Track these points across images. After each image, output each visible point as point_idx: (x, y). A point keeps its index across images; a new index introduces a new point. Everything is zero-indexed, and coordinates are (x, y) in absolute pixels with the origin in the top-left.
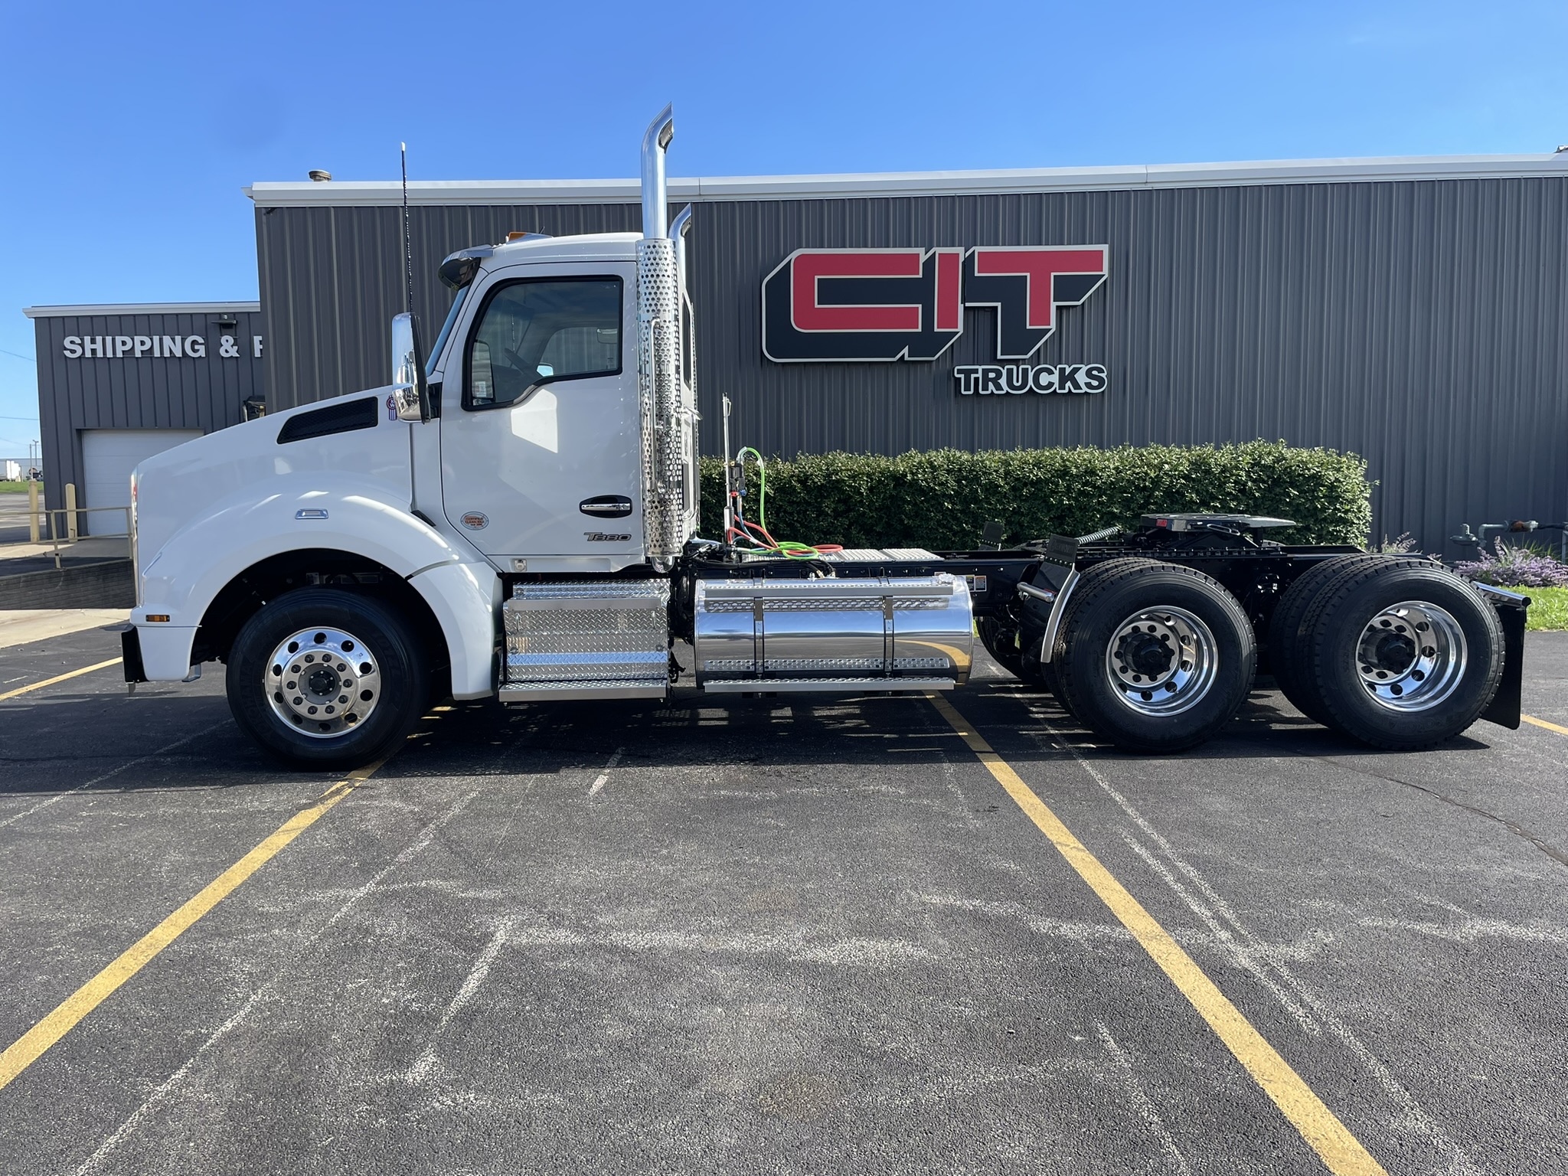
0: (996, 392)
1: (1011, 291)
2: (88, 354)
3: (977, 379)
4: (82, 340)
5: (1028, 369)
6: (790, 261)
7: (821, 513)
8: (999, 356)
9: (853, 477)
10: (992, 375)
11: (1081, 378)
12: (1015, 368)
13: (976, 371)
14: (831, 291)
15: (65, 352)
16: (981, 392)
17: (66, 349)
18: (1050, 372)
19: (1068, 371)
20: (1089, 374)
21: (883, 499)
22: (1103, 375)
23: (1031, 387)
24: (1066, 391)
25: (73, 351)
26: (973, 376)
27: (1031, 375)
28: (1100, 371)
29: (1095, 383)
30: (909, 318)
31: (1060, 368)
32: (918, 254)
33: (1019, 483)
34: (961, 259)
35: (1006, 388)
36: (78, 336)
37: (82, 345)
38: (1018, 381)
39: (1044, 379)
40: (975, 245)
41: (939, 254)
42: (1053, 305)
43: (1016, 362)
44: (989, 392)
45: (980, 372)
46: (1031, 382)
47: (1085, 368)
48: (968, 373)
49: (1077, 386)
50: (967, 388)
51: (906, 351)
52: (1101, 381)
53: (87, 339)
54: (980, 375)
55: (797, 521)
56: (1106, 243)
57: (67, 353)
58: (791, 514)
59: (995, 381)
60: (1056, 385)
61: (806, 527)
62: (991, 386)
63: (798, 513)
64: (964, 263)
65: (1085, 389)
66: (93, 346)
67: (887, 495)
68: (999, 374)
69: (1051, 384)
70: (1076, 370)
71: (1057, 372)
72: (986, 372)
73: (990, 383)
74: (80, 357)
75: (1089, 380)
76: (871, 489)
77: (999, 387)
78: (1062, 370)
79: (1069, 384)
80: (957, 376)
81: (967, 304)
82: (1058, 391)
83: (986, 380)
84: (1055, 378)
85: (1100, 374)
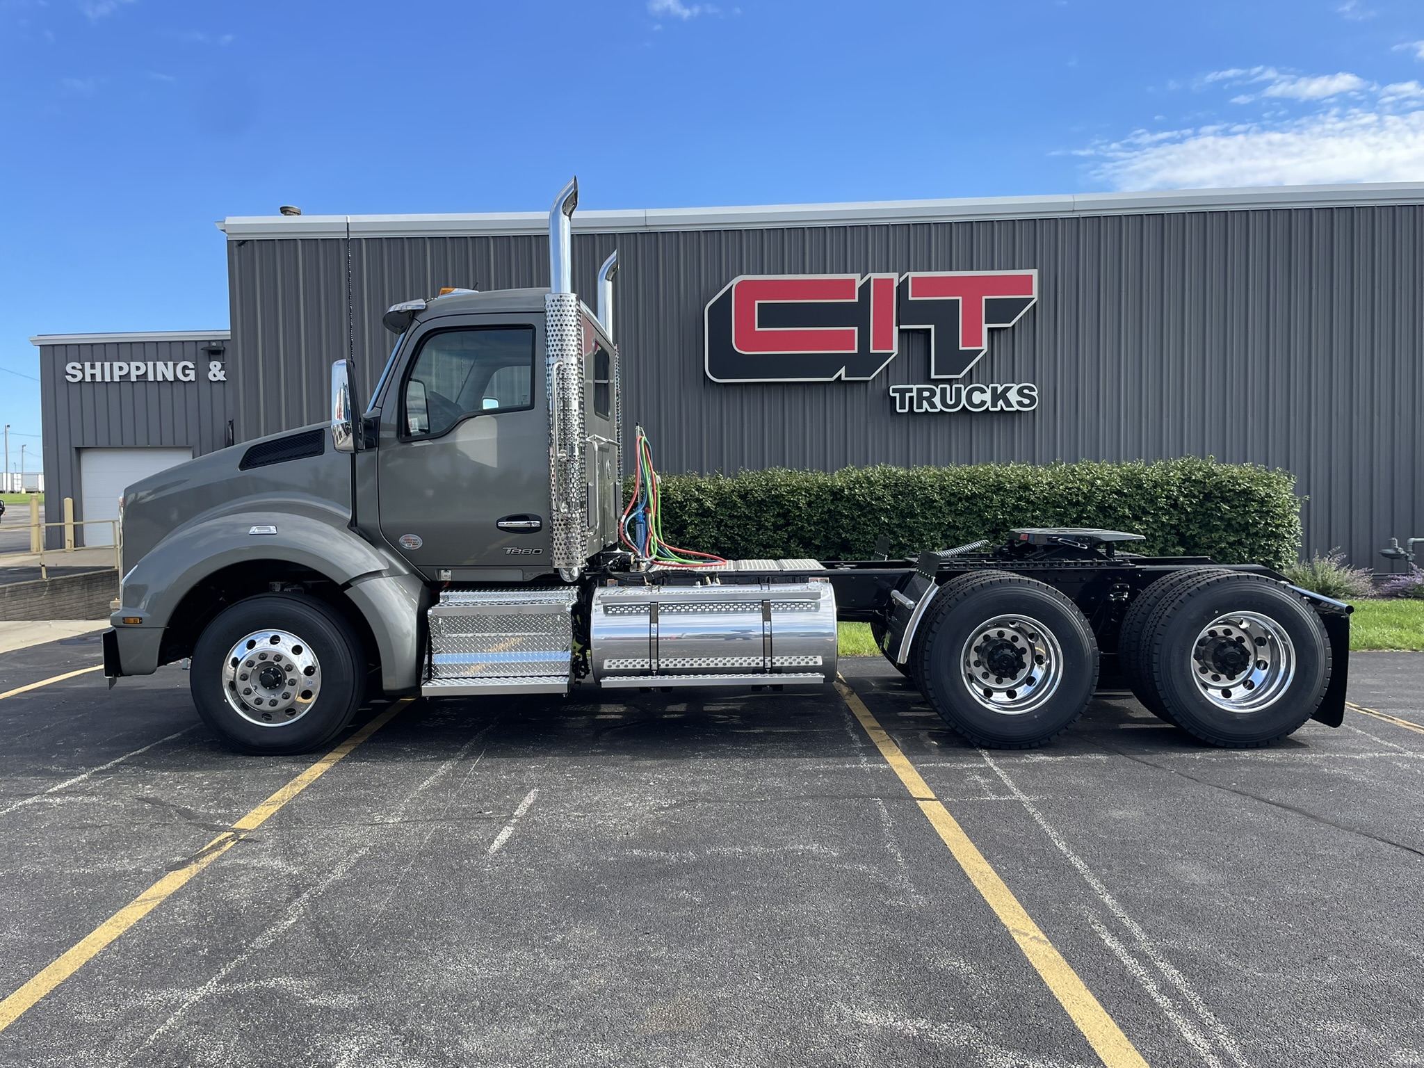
0: (930, 410)
2: (88, 379)
4: (83, 365)
6: (732, 287)
7: (761, 526)
8: (933, 376)
9: (792, 492)
14: (771, 315)
15: (67, 376)
17: (68, 374)
19: (1000, 390)
20: (1020, 392)
21: (821, 513)
25: (74, 376)
27: (964, 394)
32: (854, 280)
33: (953, 498)
35: (940, 407)
36: (79, 362)
37: (82, 370)
40: (909, 271)
41: (874, 280)
43: (950, 382)
45: (915, 391)
46: (964, 401)
49: (1009, 404)
52: (1032, 399)
53: (87, 365)
55: (737, 534)
56: (1035, 268)
57: (69, 378)
58: (732, 528)
59: (929, 400)
61: (746, 540)
62: (925, 404)
63: (739, 527)
64: (898, 288)
65: (1016, 407)
66: (93, 372)
67: (825, 510)
68: (933, 394)
71: (989, 391)
73: (924, 402)
74: (80, 382)
75: (1021, 399)
76: (809, 504)
83: (920, 398)
85: (1031, 393)
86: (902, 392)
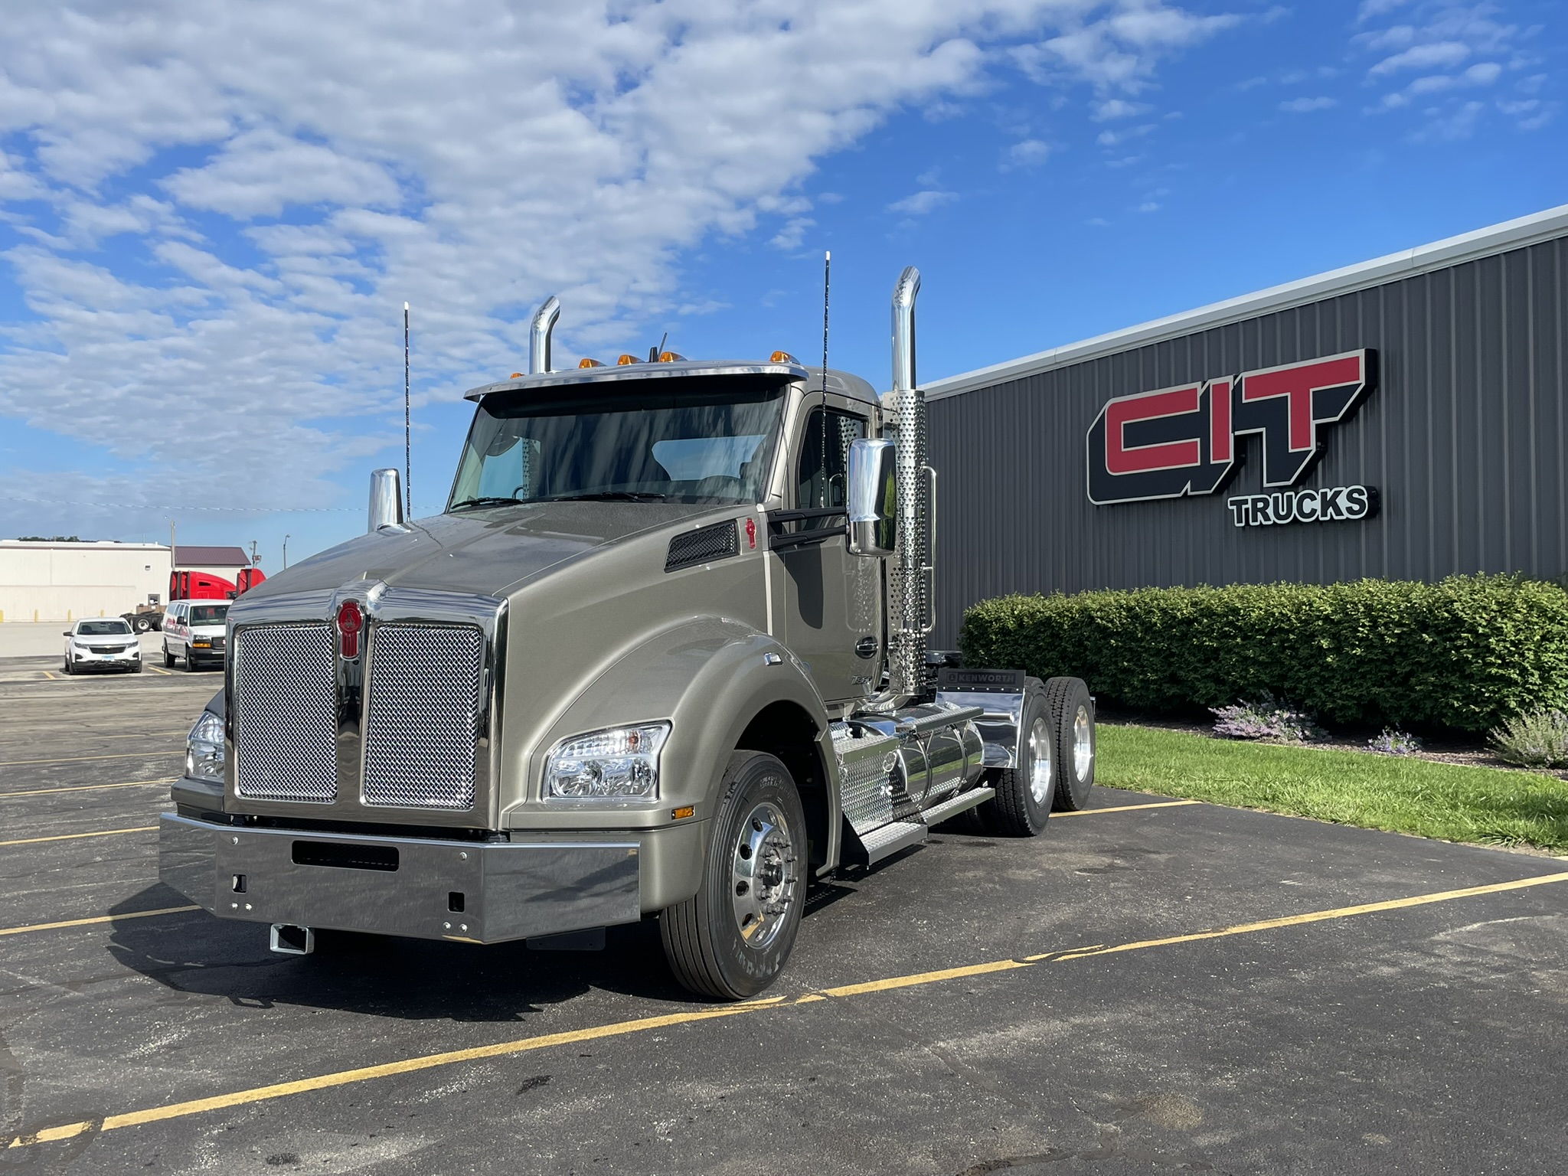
0: (1264, 523)
1: (1272, 414)
3: (1247, 510)
6: (1105, 412)
8: (1265, 485)
10: (1260, 505)
11: (1343, 502)
13: (1246, 502)
14: (1135, 434)
16: (1252, 524)
18: (1313, 498)
19: (1329, 495)
20: (1350, 498)
24: (1328, 518)
26: (1244, 507)
27: (1295, 502)
29: (1356, 507)
30: (1188, 453)
32: (1196, 389)
34: (1231, 388)
35: (1273, 517)
38: (1283, 510)
41: (1214, 385)
42: (1313, 423)
43: (1282, 489)
44: (1258, 523)
45: (1250, 502)
46: (1295, 511)
49: (1339, 512)
50: (1240, 521)
51: (1188, 486)
52: (1362, 504)
54: (1249, 506)
59: (1263, 511)
60: (1319, 512)
62: (1259, 515)
64: (1233, 391)
65: (1346, 515)
68: (1267, 505)
69: (1314, 511)
71: (1319, 498)
73: (1259, 513)
75: (1350, 505)
77: (1267, 518)
79: (1331, 510)
81: (1237, 433)
82: (1321, 519)
83: (1255, 510)
84: (1317, 504)
85: (1361, 497)
86: (1239, 504)
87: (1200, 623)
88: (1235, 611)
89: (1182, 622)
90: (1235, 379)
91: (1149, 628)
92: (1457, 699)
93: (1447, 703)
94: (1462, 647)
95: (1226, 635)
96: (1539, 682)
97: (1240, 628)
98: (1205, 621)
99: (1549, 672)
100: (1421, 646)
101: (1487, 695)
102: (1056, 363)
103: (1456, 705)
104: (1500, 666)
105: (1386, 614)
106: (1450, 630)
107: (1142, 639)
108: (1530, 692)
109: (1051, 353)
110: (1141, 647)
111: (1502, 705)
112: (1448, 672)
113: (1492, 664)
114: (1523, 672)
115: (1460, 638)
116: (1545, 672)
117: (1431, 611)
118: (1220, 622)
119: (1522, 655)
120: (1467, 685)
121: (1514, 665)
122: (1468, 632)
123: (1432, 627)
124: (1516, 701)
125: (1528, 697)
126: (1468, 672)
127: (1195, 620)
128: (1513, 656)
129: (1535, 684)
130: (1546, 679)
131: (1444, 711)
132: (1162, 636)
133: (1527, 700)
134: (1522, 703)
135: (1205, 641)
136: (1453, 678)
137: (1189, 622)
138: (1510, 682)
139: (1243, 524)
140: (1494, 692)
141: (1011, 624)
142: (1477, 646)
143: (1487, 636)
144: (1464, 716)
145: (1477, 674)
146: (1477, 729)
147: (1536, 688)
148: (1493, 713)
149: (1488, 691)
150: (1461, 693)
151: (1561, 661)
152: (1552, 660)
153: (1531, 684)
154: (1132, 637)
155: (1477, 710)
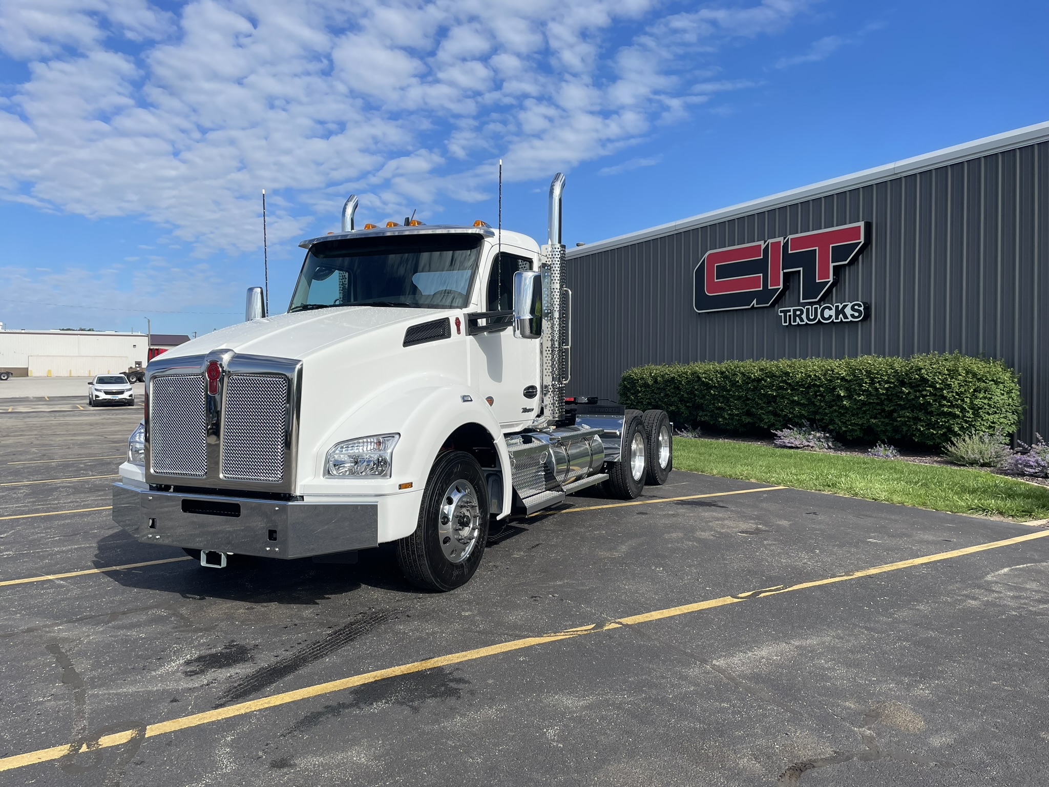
0: (800, 323)
1: (807, 259)
3: (790, 316)
5: (817, 307)
6: (705, 258)
8: (801, 301)
10: (798, 313)
11: (848, 311)
12: (810, 307)
13: (789, 311)
16: (793, 324)
18: (830, 309)
19: (840, 307)
20: (853, 309)
22: (862, 309)
23: (819, 319)
24: (839, 320)
26: (788, 314)
27: (819, 311)
28: (860, 306)
29: (856, 314)
30: (755, 282)
31: (836, 306)
32: (761, 245)
34: (782, 244)
35: (805, 320)
38: (812, 316)
39: (827, 313)
41: (771, 243)
42: (832, 265)
44: (797, 323)
45: (792, 311)
46: (819, 316)
47: (850, 305)
48: (785, 312)
50: (785, 322)
51: (755, 301)
52: (860, 312)
54: (791, 313)
59: (800, 316)
60: (834, 317)
64: (783, 246)
68: (802, 312)
69: (831, 316)
70: (845, 306)
72: (795, 311)
73: (797, 318)
75: (853, 313)
77: (802, 320)
78: (837, 307)
79: (841, 316)
80: (780, 314)
81: (785, 271)
82: (835, 321)
83: (795, 316)
84: (833, 313)
87: (765, 381)
88: (787, 374)
89: (754, 380)
90: (784, 239)
91: (734, 384)
92: (922, 426)
93: (916, 428)
94: (927, 395)
95: (782, 388)
96: (972, 416)
97: (790, 384)
98: (769, 380)
99: (978, 411)
100: (901, 395)
101: (941, 423)
102: (676, 230)
103: (922, 429)
104: (949, 407)
105: (879, 376)
106: (919, 386)
107: (730, 391)
108: (966, 422)
109: (673, 224)
110: (729, 395)
111: (950, 430)
112: (917, 410)
113: (944, 405)
114: (963, 410)
115: (926, 390)
116: (976, 410)
117: (907, 375)
118: (778, 381)
119: (963, 400)
120: (929, 418)
121: (957, 406)
122: (930, 386)
123: (908, 383)
124: (958, 427)
125: (966, 425)
126: (930, 410)
127: (763, 379)
128: (957, 401)
129: (970, 417)
130: (976, 414)
131: (914, 433)
132: (742, 388)
133: (965, 427)
134: (962, 428)
135: (769, 391)
136: (920, 413)
137: (759, 380)
138: (955, 416)
139: (787, 324)
140: (945, 422)
141: (650, 382)
142: (935, 395)
143: (942, 389)
144: (926, 436)
145: (935, 412)
146: (934, 443)
147: (970, 420)
148: (944, 434)
149: (942, 422)
150: (925, 422)
151: (985, 404)
152: (980, 403)
153: (967, 417)
154: (724, 388)
155: (935, 432)
